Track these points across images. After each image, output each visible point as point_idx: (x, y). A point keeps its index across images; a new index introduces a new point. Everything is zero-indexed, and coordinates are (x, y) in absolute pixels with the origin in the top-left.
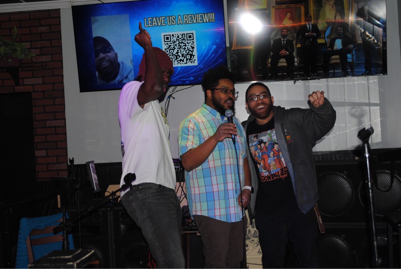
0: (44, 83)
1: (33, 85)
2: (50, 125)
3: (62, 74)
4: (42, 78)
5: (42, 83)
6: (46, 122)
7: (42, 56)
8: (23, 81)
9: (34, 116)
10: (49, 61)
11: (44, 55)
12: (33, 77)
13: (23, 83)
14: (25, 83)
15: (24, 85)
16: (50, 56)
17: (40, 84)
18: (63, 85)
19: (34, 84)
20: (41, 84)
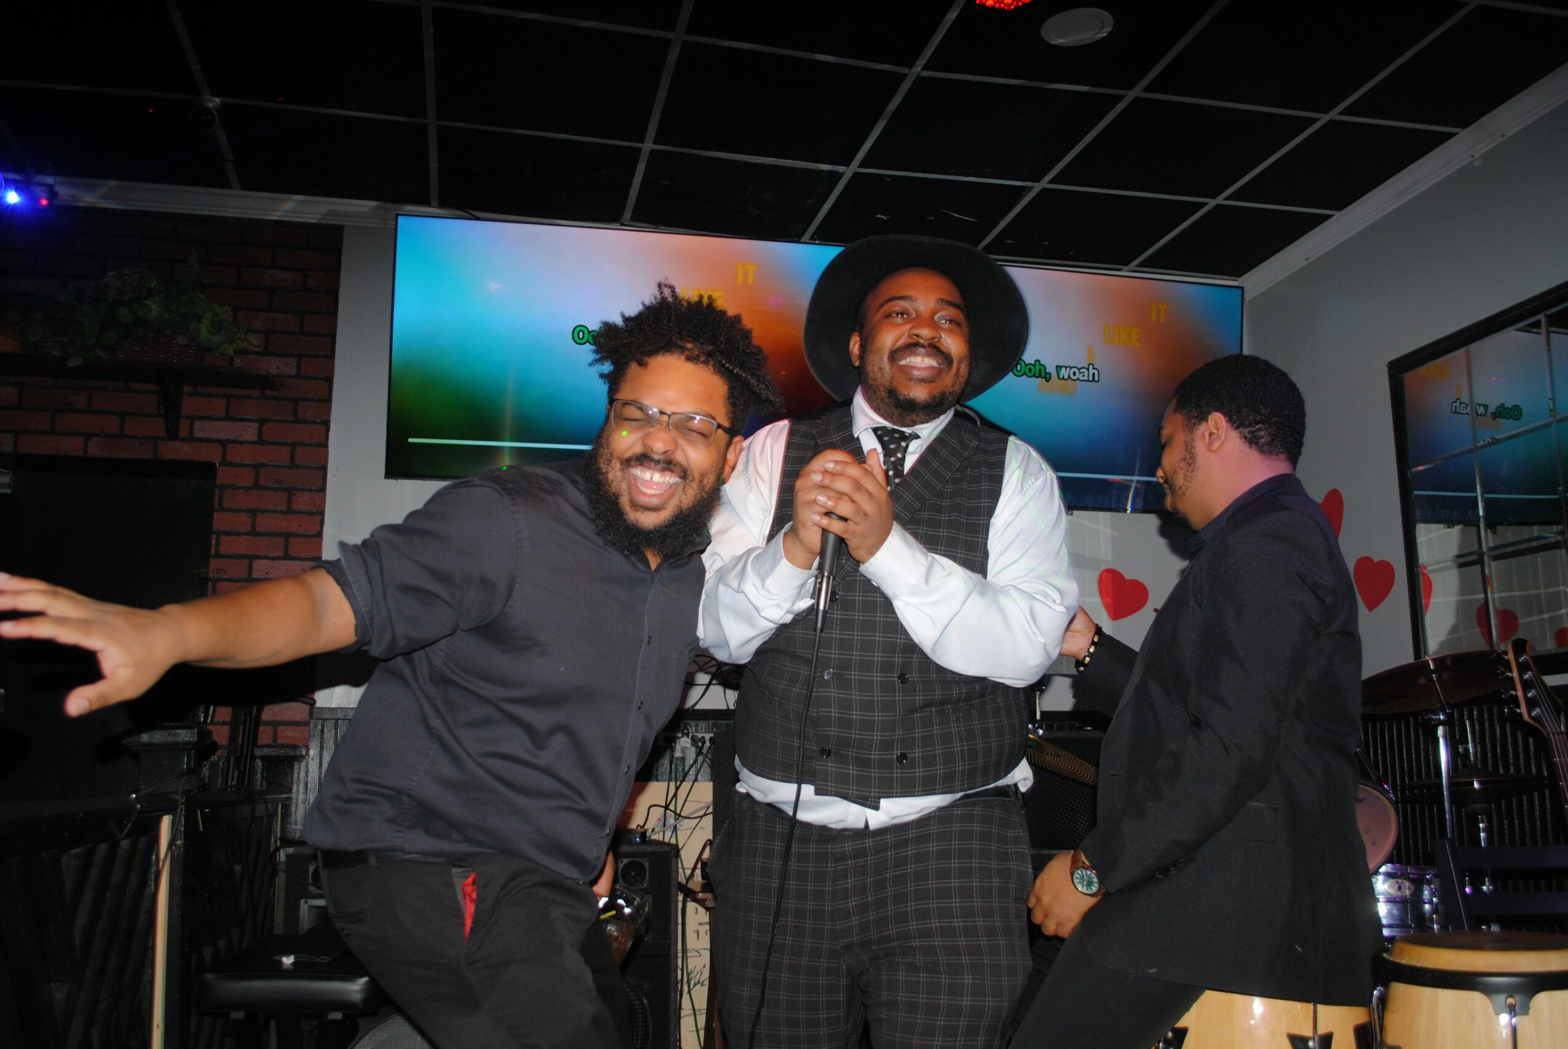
0: (261, 441)
1: (224, 443)
2: (267, 573)
3: (325, 418)
4: (256, 425)
5: (255, 439)
6: (254, 564)
7: (267, 358)
8: (192, 427)
9: (213, 542)
10: (290, 377)
11: (271, 354)
12: (228, 418)
13: (192, 432)
14: (198, 434)
15: (192, 439)
16: (292, 361)
17: (247, 442)
18: (327, 453)
19: (228, 441)
20: (252, 443)
